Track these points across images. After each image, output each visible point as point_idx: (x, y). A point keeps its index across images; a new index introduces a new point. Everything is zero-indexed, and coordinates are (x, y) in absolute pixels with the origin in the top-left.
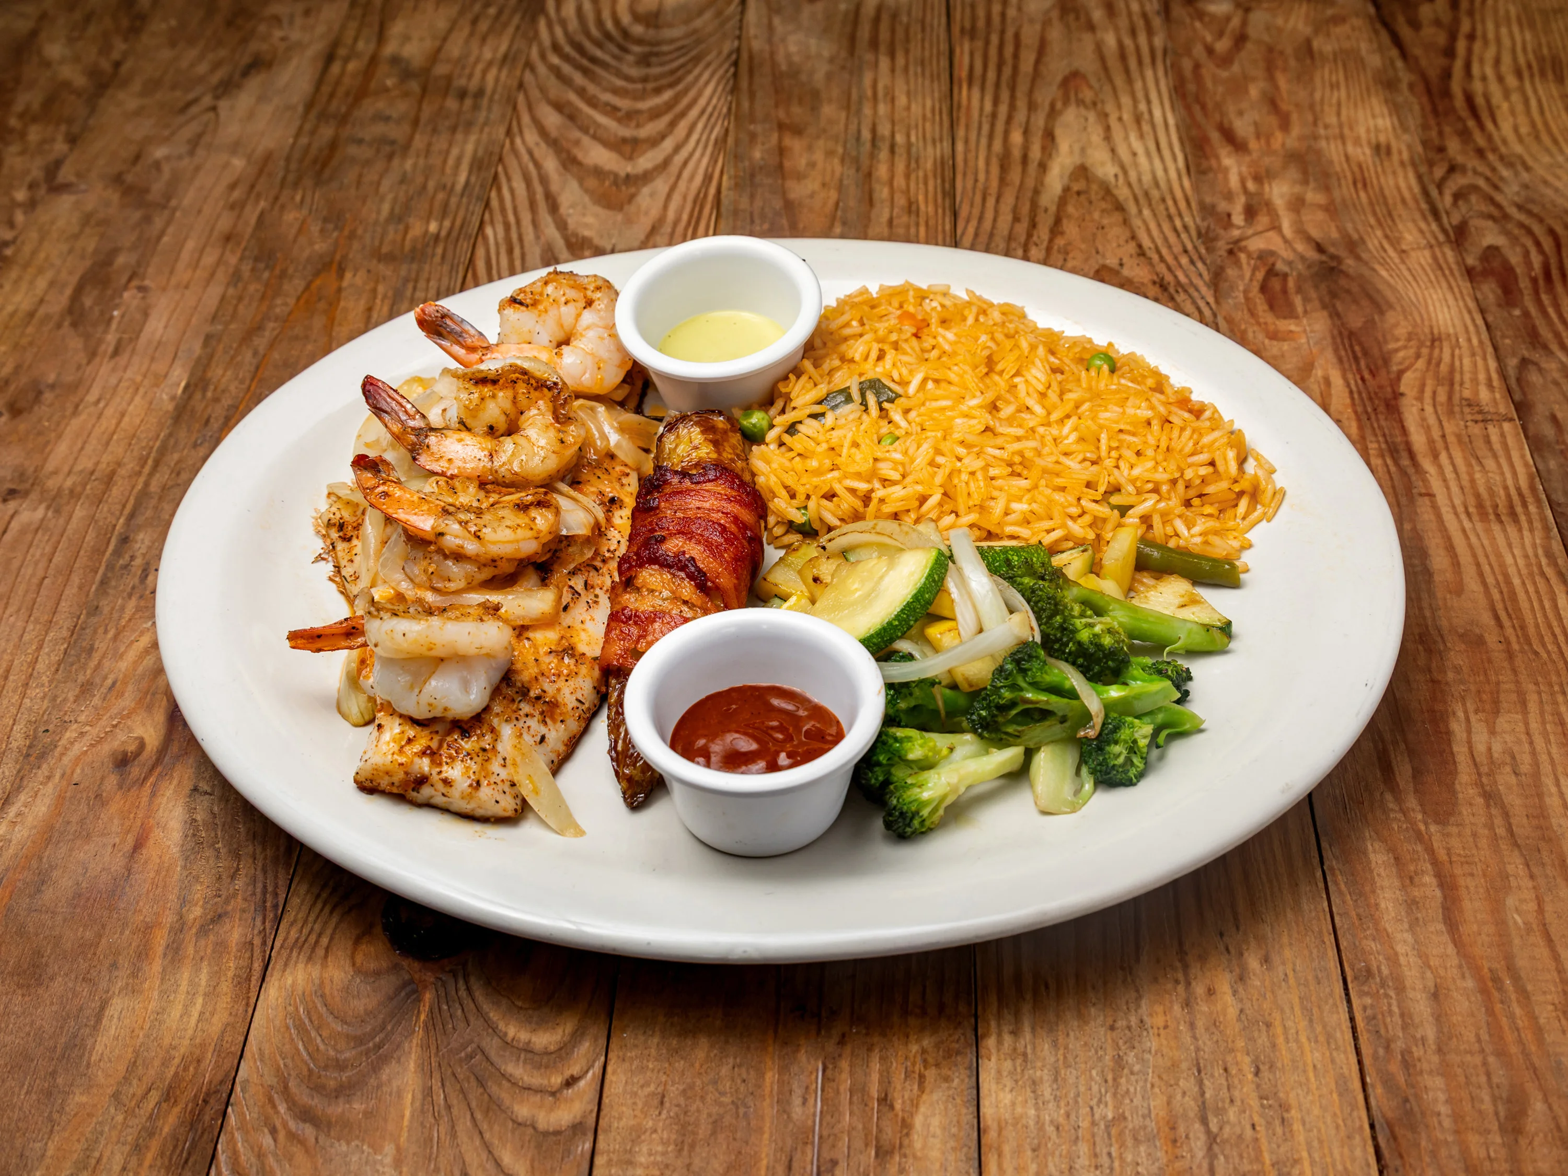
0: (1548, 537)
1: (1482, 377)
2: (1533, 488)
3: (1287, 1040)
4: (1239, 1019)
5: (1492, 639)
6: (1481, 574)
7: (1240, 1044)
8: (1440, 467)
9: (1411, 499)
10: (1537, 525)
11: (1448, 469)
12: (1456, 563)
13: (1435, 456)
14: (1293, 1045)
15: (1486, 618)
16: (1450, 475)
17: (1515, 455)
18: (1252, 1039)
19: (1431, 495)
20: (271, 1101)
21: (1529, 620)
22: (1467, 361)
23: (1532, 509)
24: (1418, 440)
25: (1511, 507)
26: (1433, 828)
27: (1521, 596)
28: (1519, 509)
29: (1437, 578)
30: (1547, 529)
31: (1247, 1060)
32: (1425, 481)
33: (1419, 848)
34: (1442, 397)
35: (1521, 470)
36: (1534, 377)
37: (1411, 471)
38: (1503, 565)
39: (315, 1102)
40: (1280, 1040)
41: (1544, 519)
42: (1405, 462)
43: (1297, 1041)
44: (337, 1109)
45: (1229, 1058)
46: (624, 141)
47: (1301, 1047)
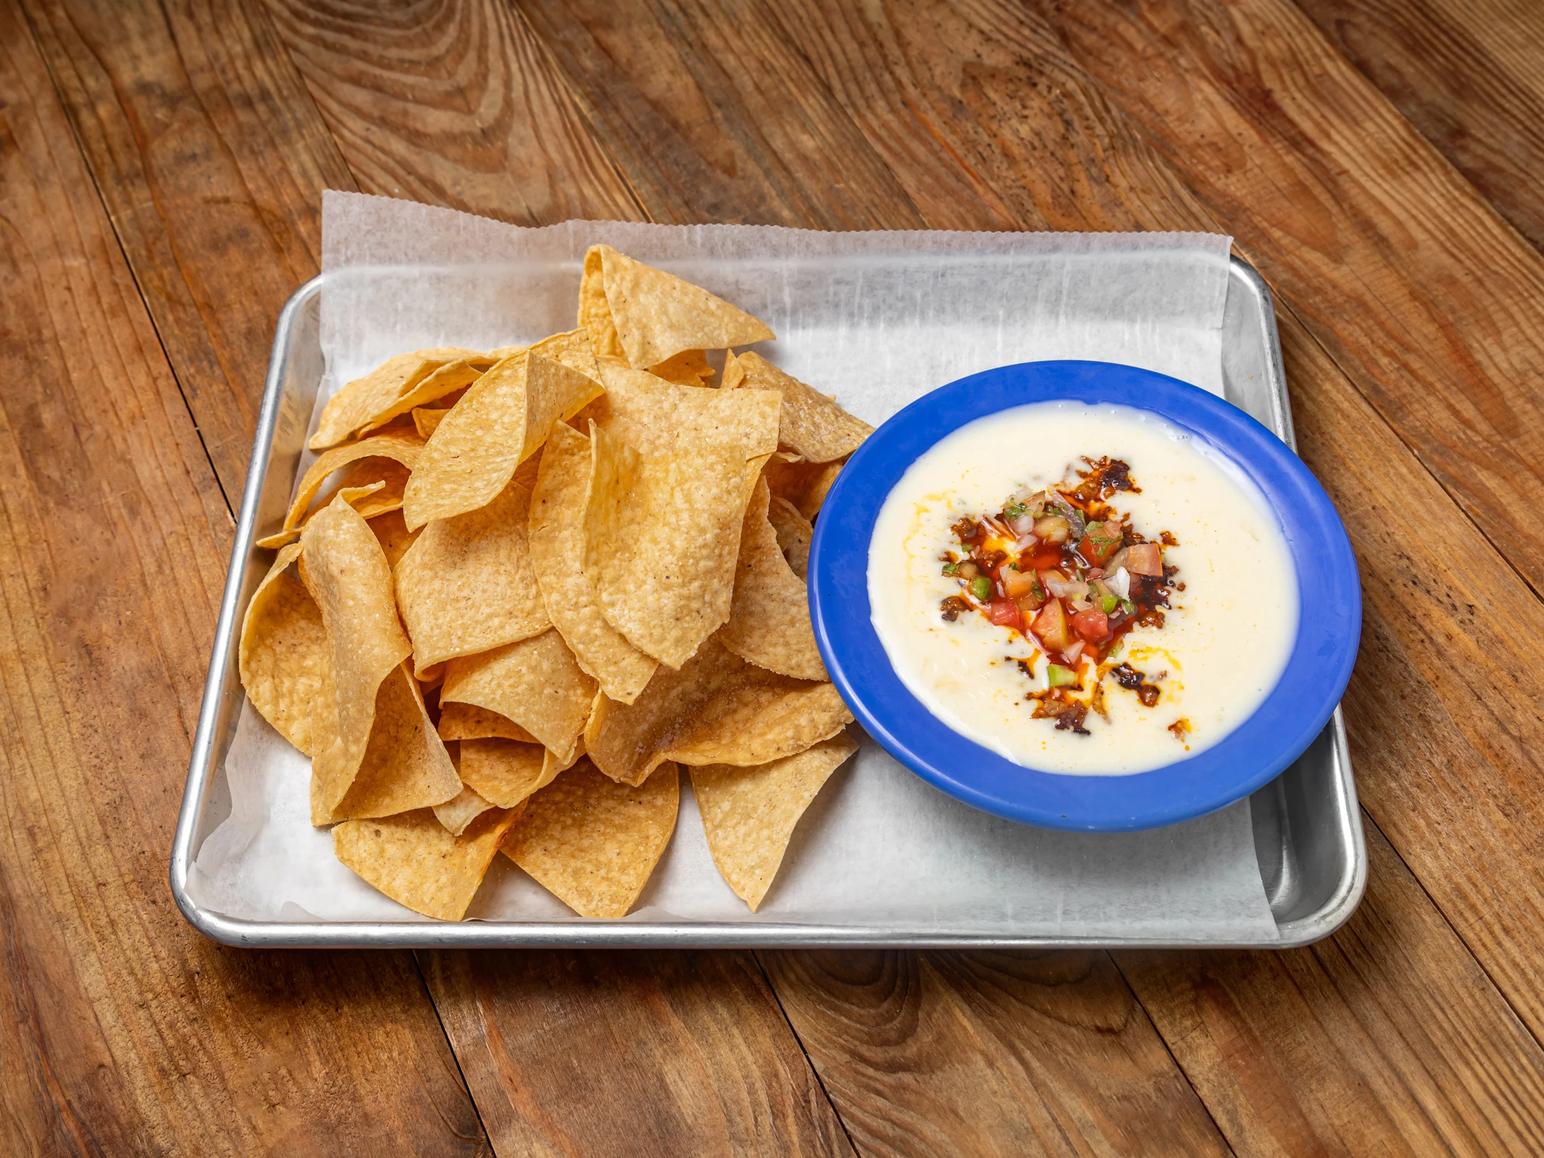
0: (1447, 173)
1: (1318, 50)
2: (1413, 135)
3: (1520, 647)
4: (1480, 648)
5: (1459, 274)
6: (1420, 224)
7: (1492, 665)
8: (1336, 144)
9: (1334, 182)
10: (1434, 164)
11: (1343, 143)
12: (1399, 223)
13: (1328, 136)
14: (1526, 648)
15: (1446, 260)
16: (1348, 149)
17: (1383, 110)
18: (1498, 658)
19: (1345, 172)
20: (857, 1072)
21: (1476, 249)
22: (1298, 40)
23: (1423, 152)
24: (1307, 126)
25: (1407, 157)
26: (1513, 443)
27: (1458, 230)
28: (1414, 157)
29: (1393, 240)
30: (1442, 165)
31: (1504, 673)
32: (1334, 161)
33: (1513, 462)
34: (1301, 82)
35: (1395, 122)
36: (1354, 35)
37: (1318, 156)
38: (1431, 210)
39: (893, 1052)
40: (1516, 650)
41: (1436, 158)
42: (1310, 151)
43: (1527, 644)
44: (911, 1050)
45: (1492, 679)
46: (448, 94)
47: (1532, 647)
